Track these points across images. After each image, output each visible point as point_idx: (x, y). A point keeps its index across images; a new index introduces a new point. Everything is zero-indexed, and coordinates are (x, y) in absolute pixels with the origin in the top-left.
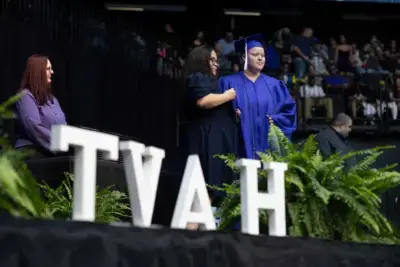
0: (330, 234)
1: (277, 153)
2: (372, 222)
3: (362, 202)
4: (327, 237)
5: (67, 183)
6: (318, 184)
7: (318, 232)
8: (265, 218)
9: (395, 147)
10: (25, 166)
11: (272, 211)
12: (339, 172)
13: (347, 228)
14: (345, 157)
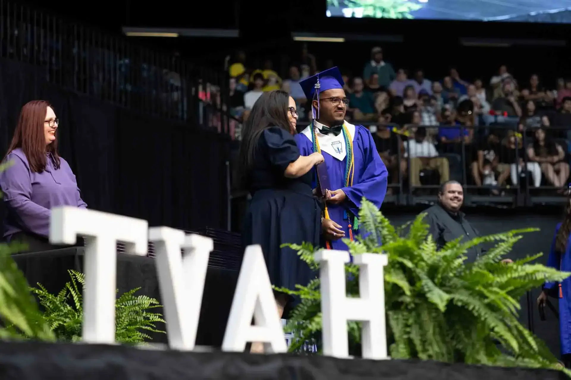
0: (449, 353)
1: (372, 241)
2: (508, 336)
3: (492, 307)
4: (445, 359)
5: (72, 285)
6: (430, 284)
7: (431, 352)
8: (356, 334)
9: (538, 229)
10: (14, 266)
11: (366, 323)
12: (460, 265)
13: (473, 345)
14: (468, 245)
